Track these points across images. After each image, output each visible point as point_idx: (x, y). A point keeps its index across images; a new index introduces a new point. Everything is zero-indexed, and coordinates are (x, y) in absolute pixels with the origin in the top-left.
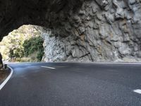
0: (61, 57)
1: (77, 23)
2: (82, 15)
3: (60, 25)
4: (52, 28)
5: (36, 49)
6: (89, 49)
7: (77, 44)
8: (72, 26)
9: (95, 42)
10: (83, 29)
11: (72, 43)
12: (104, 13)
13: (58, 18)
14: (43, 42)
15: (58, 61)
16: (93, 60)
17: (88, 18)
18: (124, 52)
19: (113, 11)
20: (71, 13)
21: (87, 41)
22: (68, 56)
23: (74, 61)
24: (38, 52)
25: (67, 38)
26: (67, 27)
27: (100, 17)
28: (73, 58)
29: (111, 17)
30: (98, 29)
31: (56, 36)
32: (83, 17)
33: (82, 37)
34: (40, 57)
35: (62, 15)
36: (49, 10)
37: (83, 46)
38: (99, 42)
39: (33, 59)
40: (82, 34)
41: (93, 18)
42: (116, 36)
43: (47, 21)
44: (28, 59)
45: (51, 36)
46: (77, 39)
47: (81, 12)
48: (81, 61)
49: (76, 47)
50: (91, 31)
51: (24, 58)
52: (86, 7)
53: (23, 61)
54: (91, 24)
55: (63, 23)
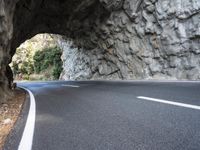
1: (105, 34)
2: (110, 25)
3: (83, 35)
4: (74, 38)
5: (52, 63)
6: (119, 65)
7: (104, 59)
8: (99, 36)
9: (125, 57)
10: (111, 42)
11: (99, 57)
13: (82, 27)
14: (61, 54)
15: (81, 79)
16: (123, 78)
17: (118, 30)
18: (155, 69)
19: (143, 24)
20: (97, 22)
21: (116, 56)
22: (93, 73)
23: (101, 79)
24: (54, 67)
25: (93, 51)
26: (93, 38)
27: (130, 30)
28: (100, 75)
29: (141, 30)
30: (128, 42)
31: (79, 47)
32: (112, 28)
33: (111, 51)
35: (86, 23)
36: (71, 18)
37: (112, 62)
38: (130, 57)
39: (48, 76)
40: (111, 47)
41: (123, 30)
42: (146, 51)
44: (40, 76)
45: (72, 47)
46: (105, 52)
47: (109, 22)
48: (109, 79)
49: (104, 62)
50: (121, 44)
51: (34, 76)
52: (114, 17)
53: (33, 79)
54: (121, 36)
55: (88, 33)
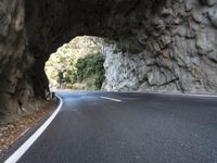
0: (131, 84)
1: (158, 30)
2: (166, 16)
3: (129, 34)
4: (117, 40)
5: (94, 71)
6: (177, 71)
7: (156, 64)
8: (149, 34)
9: (188, 60)
10: (167, 39)
11: (149, 62)
12: (206, 10)
13: (127, 24)
15: (126, 90)
16: (183, 90)
17: (177, 21)
20: (148, 15)
21: (173, 59)
22: (141, 82)
23: (151, 90)
24: (96, 76)
25: (140, 55)
26: (141, 36)
28: (150, 85)
30: (194, 38)
31: (124, 51)
32: (169, 20)
33: (166, 53)
34: (99, 84)
35: (133, 18)
36: (113, 12)
37: (167, 68)
38: (196, 60)
39: (90, 85)
40: (166, 47)
41: (186, 19)
43: (111, 29)
44: (83, 85)
45: (115, 52)
46: (158, 54)
47: (165, 11)
49: (155, 68)
50: (182, 42)
51: (77, 85)
52: (173, 2)
53: (76, 89)
54: (182, 30)
55: (134, 31)
